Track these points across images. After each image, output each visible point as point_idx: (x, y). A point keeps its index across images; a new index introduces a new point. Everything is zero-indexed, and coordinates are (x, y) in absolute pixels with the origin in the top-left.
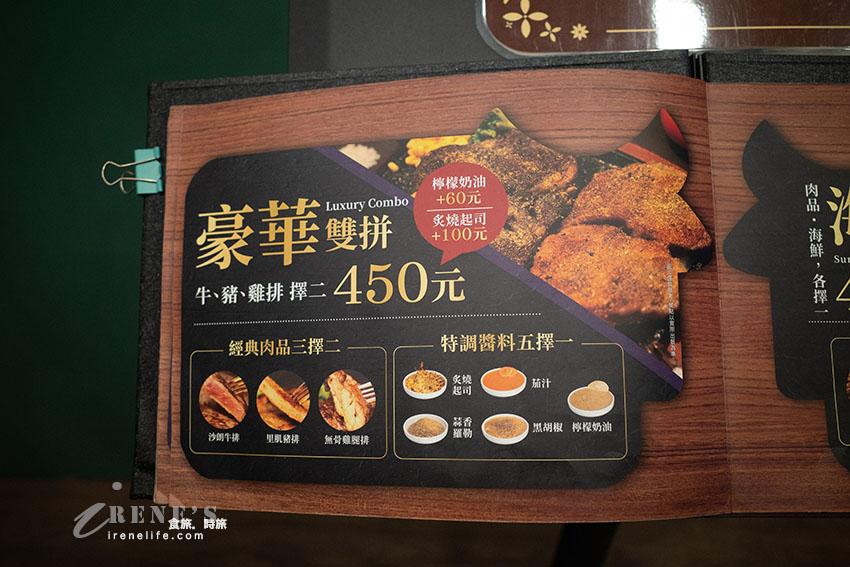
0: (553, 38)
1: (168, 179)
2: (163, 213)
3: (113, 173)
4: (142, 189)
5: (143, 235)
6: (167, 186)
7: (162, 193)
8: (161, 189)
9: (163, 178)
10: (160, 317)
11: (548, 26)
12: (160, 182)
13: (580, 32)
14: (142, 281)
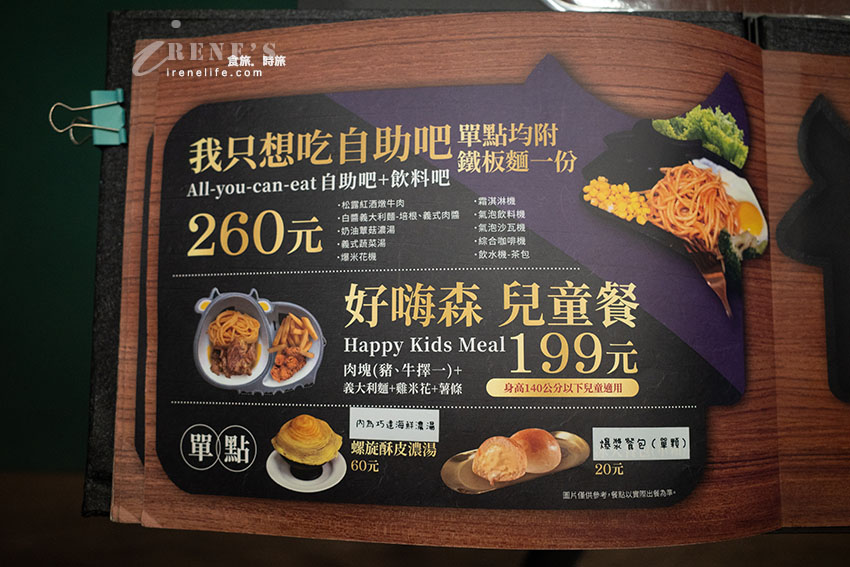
1: (132, 128)
2: (126, 170)
3: (63, 118)
4: (100, 139)
5: (101, 195)
6: (131, 137)
7: (125, 146)
8: (124, 141)
9: (127, 127)
10: (120, 296)
12: (123, 132)
14: (98, 252)
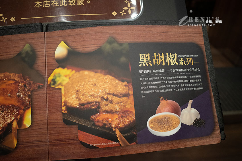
0: (4, 21)
11: (3, 18)
13: (13, 19)
